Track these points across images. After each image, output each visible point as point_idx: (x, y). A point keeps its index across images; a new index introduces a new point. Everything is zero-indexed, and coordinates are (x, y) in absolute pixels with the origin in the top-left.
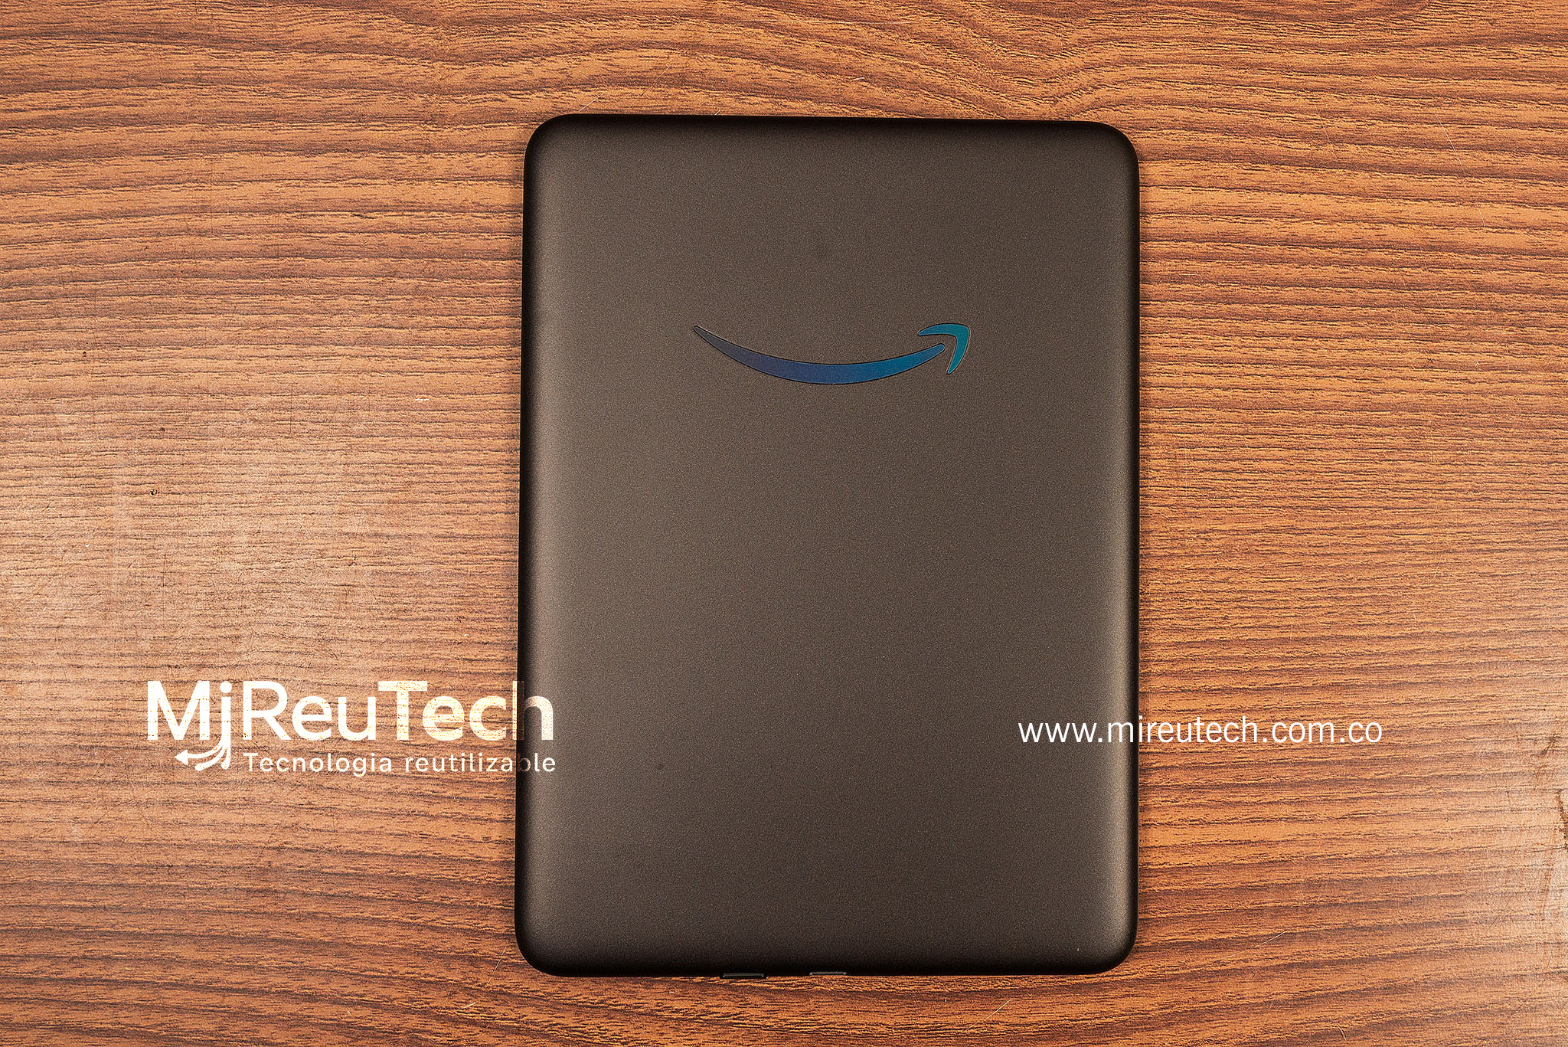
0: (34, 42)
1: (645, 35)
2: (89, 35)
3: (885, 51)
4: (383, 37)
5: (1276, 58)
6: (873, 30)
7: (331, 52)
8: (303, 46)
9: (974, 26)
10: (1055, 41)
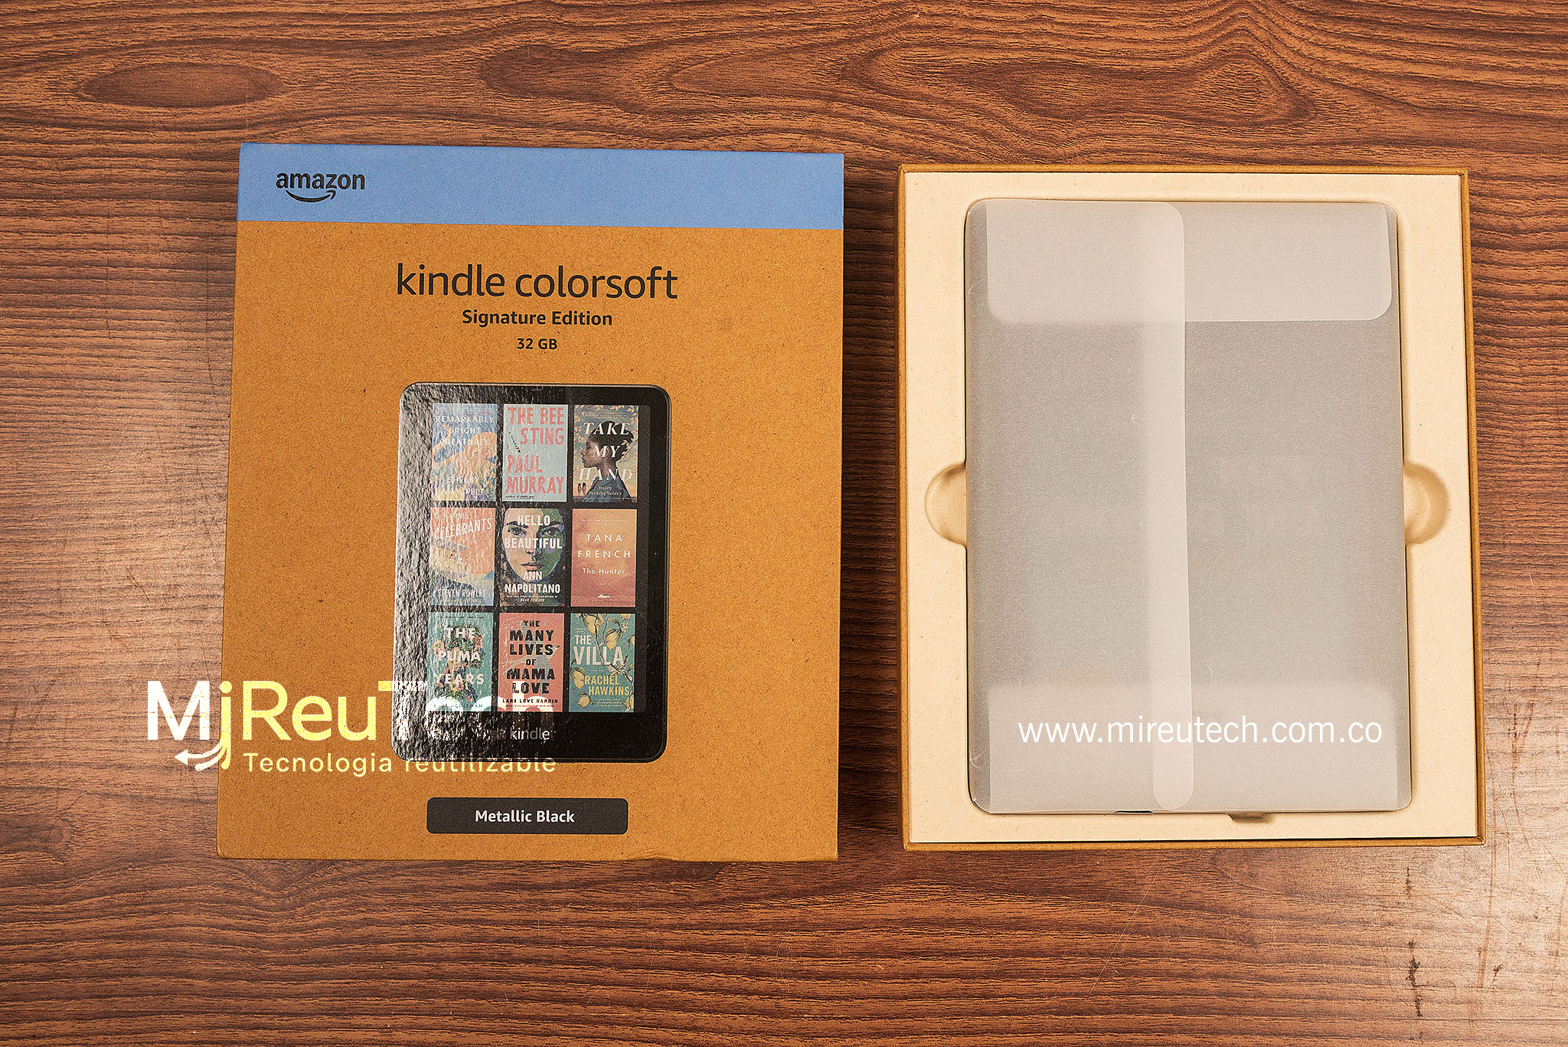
0: (375, 118)
1: (785, 124)
2: (412, 114)
3: (946, 139)
4: (609, 121)
5: (1210, 150)
6: (938, 124)
7: (574, 130)
8: (555, 125)
9: (1006, 124)
10: (1061, 135)
